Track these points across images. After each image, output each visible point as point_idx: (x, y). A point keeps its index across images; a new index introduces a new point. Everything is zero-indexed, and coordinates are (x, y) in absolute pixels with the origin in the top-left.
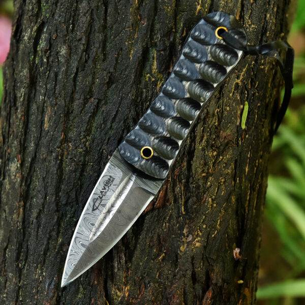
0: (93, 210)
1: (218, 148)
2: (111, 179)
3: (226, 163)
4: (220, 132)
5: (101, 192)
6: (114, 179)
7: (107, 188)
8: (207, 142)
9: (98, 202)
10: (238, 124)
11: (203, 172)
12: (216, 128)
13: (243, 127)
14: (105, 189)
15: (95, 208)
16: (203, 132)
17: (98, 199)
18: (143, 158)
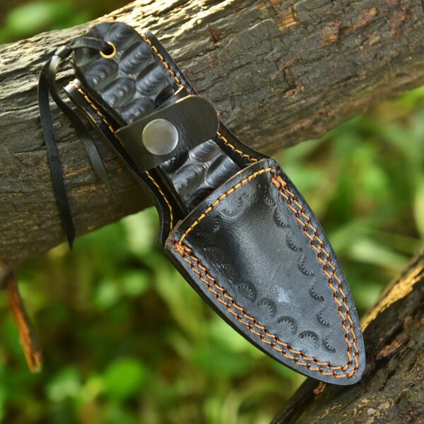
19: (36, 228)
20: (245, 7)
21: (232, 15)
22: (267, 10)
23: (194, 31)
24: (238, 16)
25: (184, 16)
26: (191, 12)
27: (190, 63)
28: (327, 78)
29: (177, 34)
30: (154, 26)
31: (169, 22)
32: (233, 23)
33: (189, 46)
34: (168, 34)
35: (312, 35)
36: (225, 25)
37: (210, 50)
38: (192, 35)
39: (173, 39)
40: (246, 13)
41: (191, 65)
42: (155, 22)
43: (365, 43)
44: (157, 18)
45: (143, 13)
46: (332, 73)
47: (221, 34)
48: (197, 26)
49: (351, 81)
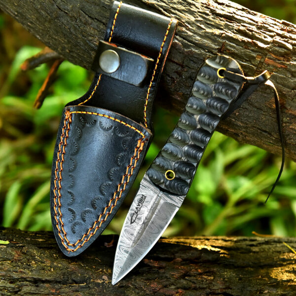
0: (132, 223)
1: (28, 260)
2: (144, 197)
3: (41, 253)
4: (15, 259)
5: (137, 208)
6: (146, 197)
7: (141, 205)
8: (25, 269)
9: (135, 216)
10: (5, 247)
11: (50, 270)
12: (12, 262)
13: (7, 242)
14: (139, 205)
15: (133, 221)
16: (17, 272)
17: (134, 213)
18: (168, 180)
19: (67, 51)
20: (251, 50)
21: (241, 47)
22: (258, 62)
23: (216, 37)
24: (243, 51)
25: (221, 26)
26: (227, 26)
27: (196, 49)
28: (255, 121)
29: (208, 30)
30: (204, 16)
31: (212, 21)
32: (236, 52)
33: (206, 41)
34: (205, 26)
35: (265, 95)
36: (232, 49)
37: (212, 53)
38: (213, 38)
39: (204, 31)
40: (248, 53)
41: (197, 51)
42: (207, 15)
43: (288, 124)
44: (210, 14)
45: (209, 5)
46: (259, 121)
47: (226, 51)
48: (220, 36)
49: (265, 134)
